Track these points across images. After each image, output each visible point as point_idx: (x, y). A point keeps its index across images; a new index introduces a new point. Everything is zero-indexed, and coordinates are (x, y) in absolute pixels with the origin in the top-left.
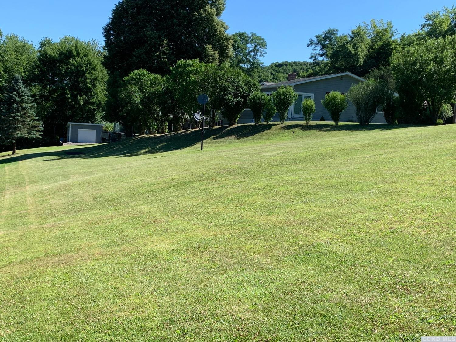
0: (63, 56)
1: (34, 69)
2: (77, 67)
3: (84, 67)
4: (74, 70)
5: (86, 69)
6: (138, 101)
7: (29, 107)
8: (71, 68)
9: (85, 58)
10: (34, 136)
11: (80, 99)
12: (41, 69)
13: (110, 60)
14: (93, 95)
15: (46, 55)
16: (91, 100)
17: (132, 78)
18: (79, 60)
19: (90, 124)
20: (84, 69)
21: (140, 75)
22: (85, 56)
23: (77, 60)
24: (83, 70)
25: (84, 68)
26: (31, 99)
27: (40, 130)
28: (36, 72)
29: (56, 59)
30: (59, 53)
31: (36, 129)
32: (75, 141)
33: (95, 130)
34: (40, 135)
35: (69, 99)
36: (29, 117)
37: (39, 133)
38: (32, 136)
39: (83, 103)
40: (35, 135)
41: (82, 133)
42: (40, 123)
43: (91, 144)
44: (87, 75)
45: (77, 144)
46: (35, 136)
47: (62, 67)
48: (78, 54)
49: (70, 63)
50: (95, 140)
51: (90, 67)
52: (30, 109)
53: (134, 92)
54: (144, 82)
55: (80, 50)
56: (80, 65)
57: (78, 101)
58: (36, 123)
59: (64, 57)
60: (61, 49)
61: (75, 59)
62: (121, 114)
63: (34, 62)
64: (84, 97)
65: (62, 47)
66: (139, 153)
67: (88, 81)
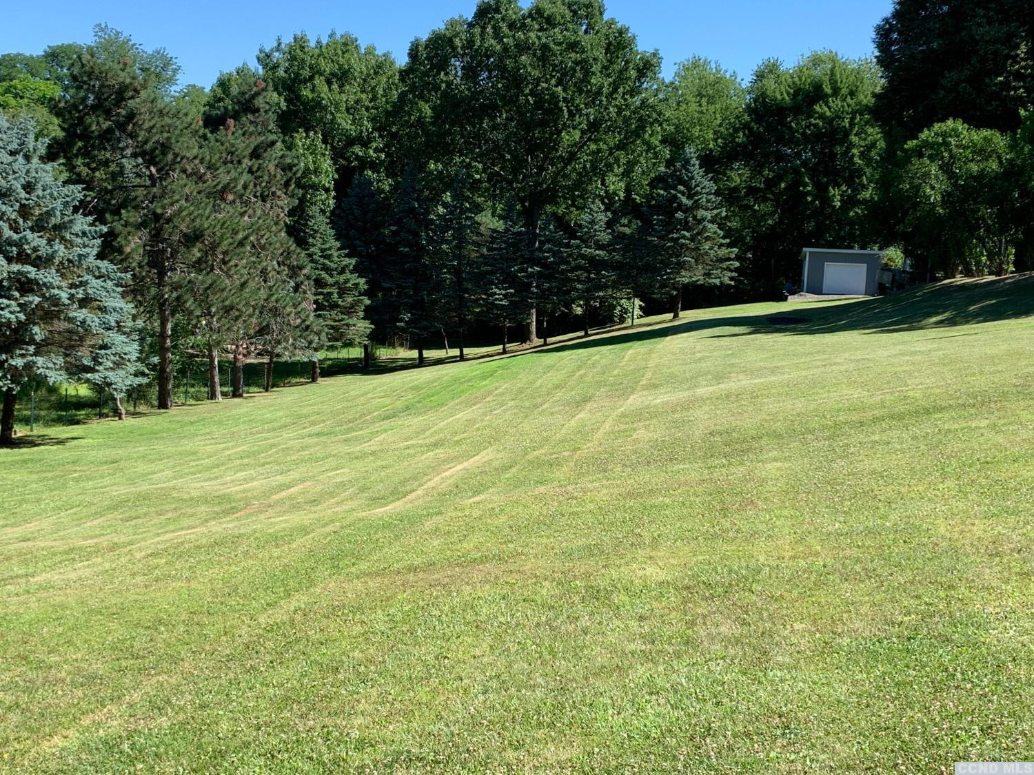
0: (800, 98)
1: (736, 130)
2: (830, 121)
3: (847, 121)
4: (824, 127)
5: (852, 124)
6: (934, 197)
7: (709, 218)
8: (815, 125)
9: (852, 99)
10: (717, 282)
11: (834, 195)
12: (751, 129)
13: (886, 101)
14: (866, 183)
15: (764, 100)
16: (859, 197)
17: (926, 144)
18: (836, 103)
19: (856, 251)
20: (847, 125)
21: (945, 135)
22: (852, 94)
23: (831, 104)
24: (845, 126)
25: (846, 123)
26: (714, 200)
27: (732, 267)
28: (741, 138)
29: (785, 106)
30: (792, 91)
31: (724, 265)
32: (817, 290)
33: (866, 265)
34: (731, 279)
35: (808, 195)
36: (708, 238)
37: (729, 274)
38: (714, 281)
39: (839, 204)
40: (720, 278)
41: (834, 272)
42: (732, 252)
43: (852, 296)
44: (853, 137)
45: (821, 296)
46: (719, 280)
47: (797, 124)
48: (836, 91)
49: (817, 113)
50: (863, 287)
51: (861, 119)
52: (712, 221)
53: (927, 175)
54: (954, 151)
55: (841, 82)
56: (838, 116)
57: (829, 198)
58: (724, 252)
59: (803, 100)
60: (799, 83)
61: (827, 103)
62: (899, 228)
63: (737, 117)
64: (844, 188)
65: (800, 79)
66: (924, 323)
67: (855, 151)
